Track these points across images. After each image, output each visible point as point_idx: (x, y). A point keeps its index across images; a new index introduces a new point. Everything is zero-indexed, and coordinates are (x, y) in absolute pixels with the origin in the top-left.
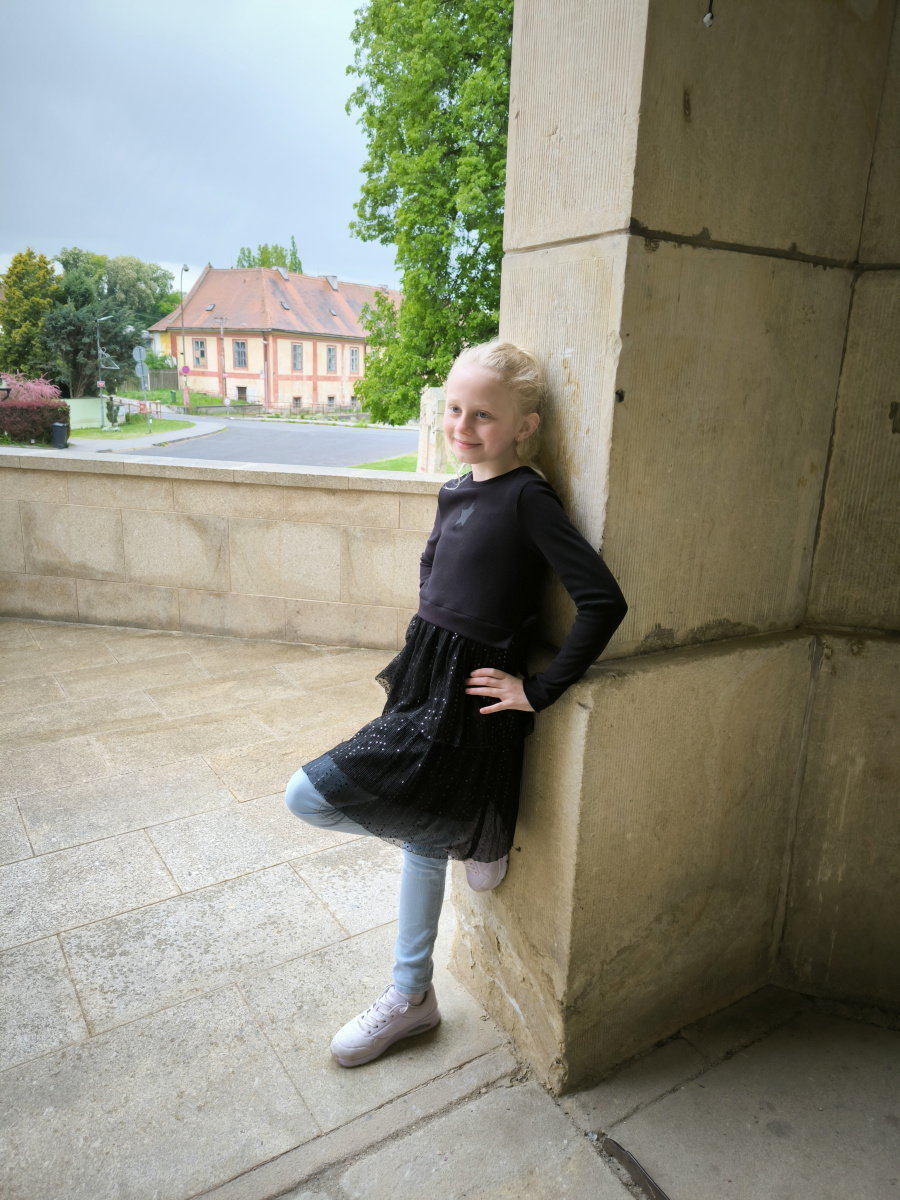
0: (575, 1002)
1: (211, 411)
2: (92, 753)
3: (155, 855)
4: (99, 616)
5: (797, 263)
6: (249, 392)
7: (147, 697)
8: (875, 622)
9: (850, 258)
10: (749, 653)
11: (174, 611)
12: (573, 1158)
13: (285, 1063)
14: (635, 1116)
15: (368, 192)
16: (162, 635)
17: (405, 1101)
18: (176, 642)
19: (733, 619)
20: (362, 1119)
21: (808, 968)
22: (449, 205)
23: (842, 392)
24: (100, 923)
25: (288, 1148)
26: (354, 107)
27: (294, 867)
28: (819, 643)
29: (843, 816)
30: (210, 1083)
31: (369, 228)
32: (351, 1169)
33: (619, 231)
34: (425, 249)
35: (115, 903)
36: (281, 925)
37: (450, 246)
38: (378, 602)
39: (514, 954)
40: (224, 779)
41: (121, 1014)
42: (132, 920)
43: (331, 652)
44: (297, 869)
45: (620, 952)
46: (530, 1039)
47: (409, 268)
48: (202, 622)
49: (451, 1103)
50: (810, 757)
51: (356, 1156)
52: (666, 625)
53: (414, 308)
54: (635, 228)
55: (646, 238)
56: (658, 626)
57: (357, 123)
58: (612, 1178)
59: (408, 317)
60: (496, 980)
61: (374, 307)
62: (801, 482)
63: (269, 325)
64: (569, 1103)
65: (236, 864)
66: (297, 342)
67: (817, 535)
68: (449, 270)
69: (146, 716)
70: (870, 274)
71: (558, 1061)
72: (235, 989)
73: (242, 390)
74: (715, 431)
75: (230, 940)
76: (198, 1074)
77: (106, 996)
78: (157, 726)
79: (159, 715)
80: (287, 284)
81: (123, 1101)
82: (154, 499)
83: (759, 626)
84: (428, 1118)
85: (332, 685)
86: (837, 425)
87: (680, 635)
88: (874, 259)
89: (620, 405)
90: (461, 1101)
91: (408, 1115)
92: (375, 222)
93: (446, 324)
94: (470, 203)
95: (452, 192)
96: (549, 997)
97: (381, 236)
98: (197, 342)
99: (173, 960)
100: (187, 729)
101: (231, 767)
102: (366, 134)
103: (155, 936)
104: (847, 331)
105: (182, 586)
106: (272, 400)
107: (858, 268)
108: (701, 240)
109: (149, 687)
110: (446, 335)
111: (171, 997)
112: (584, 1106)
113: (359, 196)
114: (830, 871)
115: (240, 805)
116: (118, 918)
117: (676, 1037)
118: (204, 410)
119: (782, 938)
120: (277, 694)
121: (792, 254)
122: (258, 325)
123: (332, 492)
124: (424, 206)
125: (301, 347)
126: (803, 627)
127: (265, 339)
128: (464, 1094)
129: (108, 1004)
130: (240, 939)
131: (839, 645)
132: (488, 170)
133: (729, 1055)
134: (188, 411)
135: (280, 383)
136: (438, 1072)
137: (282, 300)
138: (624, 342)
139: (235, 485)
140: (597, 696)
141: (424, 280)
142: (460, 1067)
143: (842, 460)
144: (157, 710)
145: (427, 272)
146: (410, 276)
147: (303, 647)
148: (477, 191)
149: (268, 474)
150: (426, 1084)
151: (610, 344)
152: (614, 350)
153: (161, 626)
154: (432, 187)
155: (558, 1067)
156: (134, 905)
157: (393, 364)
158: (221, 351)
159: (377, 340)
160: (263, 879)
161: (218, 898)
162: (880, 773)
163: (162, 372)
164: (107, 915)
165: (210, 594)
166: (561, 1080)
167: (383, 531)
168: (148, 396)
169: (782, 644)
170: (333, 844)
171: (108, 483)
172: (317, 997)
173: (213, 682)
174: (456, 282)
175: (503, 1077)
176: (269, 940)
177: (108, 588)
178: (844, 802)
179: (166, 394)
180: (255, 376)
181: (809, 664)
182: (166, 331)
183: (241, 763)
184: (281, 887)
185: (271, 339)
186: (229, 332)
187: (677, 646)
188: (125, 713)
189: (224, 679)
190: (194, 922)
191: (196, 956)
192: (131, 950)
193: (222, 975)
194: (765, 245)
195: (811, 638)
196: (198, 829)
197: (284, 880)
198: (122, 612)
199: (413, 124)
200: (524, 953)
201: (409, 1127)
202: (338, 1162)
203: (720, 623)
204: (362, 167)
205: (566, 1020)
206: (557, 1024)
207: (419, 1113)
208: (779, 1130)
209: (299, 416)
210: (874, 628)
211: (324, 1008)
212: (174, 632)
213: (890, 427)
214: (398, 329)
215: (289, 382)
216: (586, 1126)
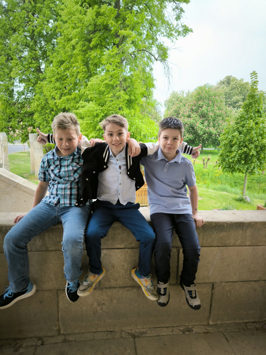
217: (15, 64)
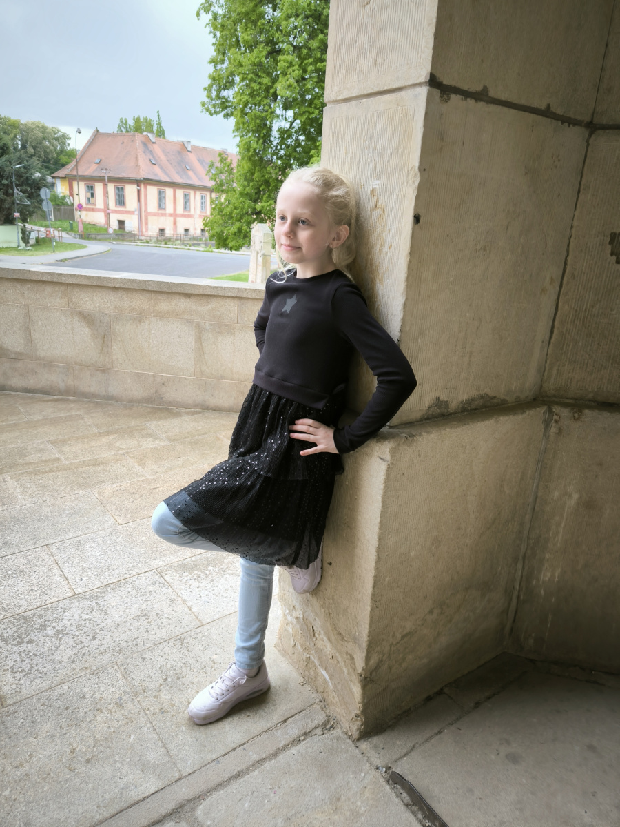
0: (371, 674)
1: (99, 237)
2: (7, 488)
3: (55, 566)
4: (13, 385)
5: (550, 120)
6: (127, 224)
7: (49, 446)
8: (591, 396)
9: (587, 119)
10: (503, 419)
11: (70, 382)
12: (369, 787)
13: (154, 723)
14: (412, 753)
15: (214, 79)
16: (61, 400)
17: (244, 749)
18: (72, 405)
19: (491, 394)
20: (213, 764)
21: (531, 641)
22: (272, 91)
23: (575, 223)
24: (12, 618)
25: (157, 789)
26: (203, 14)
27: (160, 573)
28: (551, 412)
29: (561, 535)
30: (96, 741)
31: (214, 106)
32: (204, 803)
33: (420, 84)
34: (255, 123)
35: (23, 602)
36: (151, 618)
37: (272, 121)
38: (222, 377)
39: (325, 639)
40: (108, 507)
41: (27, 689)
42: (37, 615)
43: (188, 413)
44: (163, 575)
45: (403, 637)
46: (337, 699)
47: (243, 136)
48: (92, 390)
49: (279, 749)
50: (540, 494)
51: (207, 793)
52: (443, 398)
53: (247, 165)
54: (433, 82)
55: (441, 91)
56: (438, 399)
57: (205, 27)
58: (397, 800)
59: (242, 172)
60: (311, 657)
61: (218, 164)
62: (543, 291)
63: (142, 175)
64: (364, 745)
65: (117, 571)
66: (162, 188)
67: (552, 332)
68: (272, 139)
69: (49, 460)
70: (601, 132)
71: (357, 716)
72: (116, 667)
73: (121, 223)
74: (485, 250)
75: (113, 629)
76: (87, 734)
77: (16, 675)
78: (57, 467)
79: (58, 459)
80: (154, 145)
81: (28, 758)
82: (53, 299)
83: (508, 399)
84: (262, 761)
85: (188, 437)
86: (571, 249)
87: (454, 405)
88: (605, 121)
89: (417, 226)
90: (286, 747)
91: (247, 759)
92: (219, 101)
93: (269, 178)
94: (287, 89)
95: (274, 81)
96: (351, 670)
97: (224, 112)
98: (88, 187)
99: (68, 646)
100: (80, 470)
101: (113, 498)
102: (212, 35)
103: (54, 628)
104: (582, 177)
105: (76, 363)
106: (144, 230)
107: (592, 127)
108: (481, 96)
109: (51, 438)
110: (269, 186)
111: (66, 674)
112: (375, 747)
113: (208, 82)
114: (549, 574)
115: (120, 527)
116: (26, 614)
117: (440, 692)
118: (93, 236)
119: (514, 620)
120: (148, 444)
121: (546, 113)
122: (133, 175)
123: (188, 295)
124: (254, 90)
125: (164, 192)
126: (539, 399)
127: (138, 186)
128: (288, 742)
129: (17, 682)
130: (120, 629)
131: (565, 412)
132: (300, 66)
133: (477, 705)
134: (82, 237)
135: (150, 218)
136: (269, 725)
137: (151, 157)
138: (421, 176)
139: (115, 289)
140: (393, 452)
141: (254, 145)
142: (285, 721)
143: (573, 276)
144: (57, 456)
145: (256, 139)
146: (244, 142)
147: (167, 409)
148: (292, 81)
149: (140, 281)
150: (260, 735)
151: (410, 177)
152: (414, 181)
153: (61, 393)
154: (260, 77)
155: (357, 720)
156: (38, 604)
157: (231, 206)
158: (106, 193)
159: (219, 188)
160: (137, 582)
161: (103, 597)
162: (589, 505)
163: (62, 208)
164: (17, 612)
165: (97, 370)
166: (359, 729)
167: (226, 325)
168: (52, 225)
169: (525, 412)
170: (190, 555)
171: (18, 286)
172: (178, 672)
173: (100, 435)
174: (277, 147)
175: (316, 728)
176: (142, 628)
177: (19, 365)
178: (562, 525)
179: (66, 224)
180: (132, 213)
181: (542, 426)
182: (65, 178)
183: (121, 495)
184: (151, 589)
185: (142, 186)
186: (111, 180)
187: (451, 414)
188: (33, 458)
189: (108, 433)
190: (85, 616)
191: (86, 642)
192: (36, 639)
193: (106, 657)
194: (528, 104)
195: (544, 408)
196: (88, 545)
197: (153, 583)
198: (31, 382)
199: (246, 29)
200: (333, 638)
201: (248, 768)
202: (194, 799)
203: (482, 397)
204: (209, 60)
205: (364, 687)
206: (357, 690)
207: (255, 757)
208: (514, 759)
209: (163, 243)
210: (590, 401)
211: (183, 680)
212: (71, 398)
213: (609, 251)
214: (235, 181)
215: (156, 217)
216: (377, 762)
217: (287, 65)
